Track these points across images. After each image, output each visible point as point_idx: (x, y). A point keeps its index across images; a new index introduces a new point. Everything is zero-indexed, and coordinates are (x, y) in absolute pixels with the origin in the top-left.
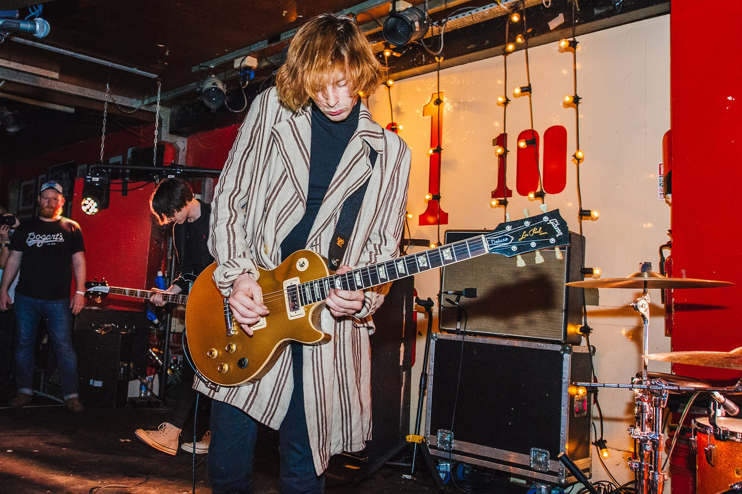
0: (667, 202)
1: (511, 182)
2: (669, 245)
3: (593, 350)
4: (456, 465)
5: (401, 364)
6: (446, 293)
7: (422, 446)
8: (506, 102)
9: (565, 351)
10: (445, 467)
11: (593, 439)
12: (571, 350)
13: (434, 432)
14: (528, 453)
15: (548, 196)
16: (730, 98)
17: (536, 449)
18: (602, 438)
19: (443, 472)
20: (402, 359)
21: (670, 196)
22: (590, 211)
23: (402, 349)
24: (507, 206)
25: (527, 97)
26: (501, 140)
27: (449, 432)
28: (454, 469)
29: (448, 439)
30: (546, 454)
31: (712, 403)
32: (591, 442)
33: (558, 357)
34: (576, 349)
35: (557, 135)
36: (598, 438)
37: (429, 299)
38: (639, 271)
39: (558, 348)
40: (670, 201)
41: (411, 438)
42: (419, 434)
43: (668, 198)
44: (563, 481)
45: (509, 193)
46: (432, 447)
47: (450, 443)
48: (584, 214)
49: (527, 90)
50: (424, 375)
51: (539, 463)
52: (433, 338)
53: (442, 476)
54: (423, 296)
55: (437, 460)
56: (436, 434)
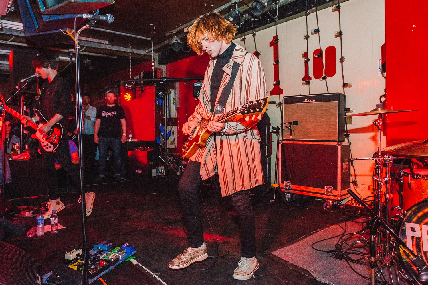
0: (383, 76)
1: (311, 73)
2: (384, 96)
3: (350, 144)
4: (292, 195)
5: (266, 155)
6: (285, 124)
7: (278, 188)
8: (308, 37)
9: (339, 145)
10: (288, 196)
11: (351, 181)
12: (341, 144)
13: (282, 182)
14: (324, 188)
15: (328, 78)
16: (414, 26)
17: (327, 186)
18: (355, 180)
19: (287, 198)
20: (266, 153)
21: (385, 73)
22: (348, 83)
23: (266, 148)
24: (310, 84)
25: (317, 34)
26: (306, 55)
27: (289, 181)
28: (292, 196)
29: (289, 185)
30: (332, 188)
32: (350, 182)
33: (336, 148)
34: (343, 144)
35: (331, 50)
36: (354, 180)
37: (278, 127)
38: (376, 108)
39: (335, 144)
40: (385, 76)
41: (273, 185)
42: (276, 183)
43: (384, 75)
44: (339, 199)
45: (310, 78)
46: (282, 188)
47: (290, 186)
48: (345, 85)
49: (317, 31)
50: (277, 159)
51: (329, 192)
52: (280, 143)
53: (287, 199)
54: (275, 126)
55: (284, 193)
56: (283, 183)
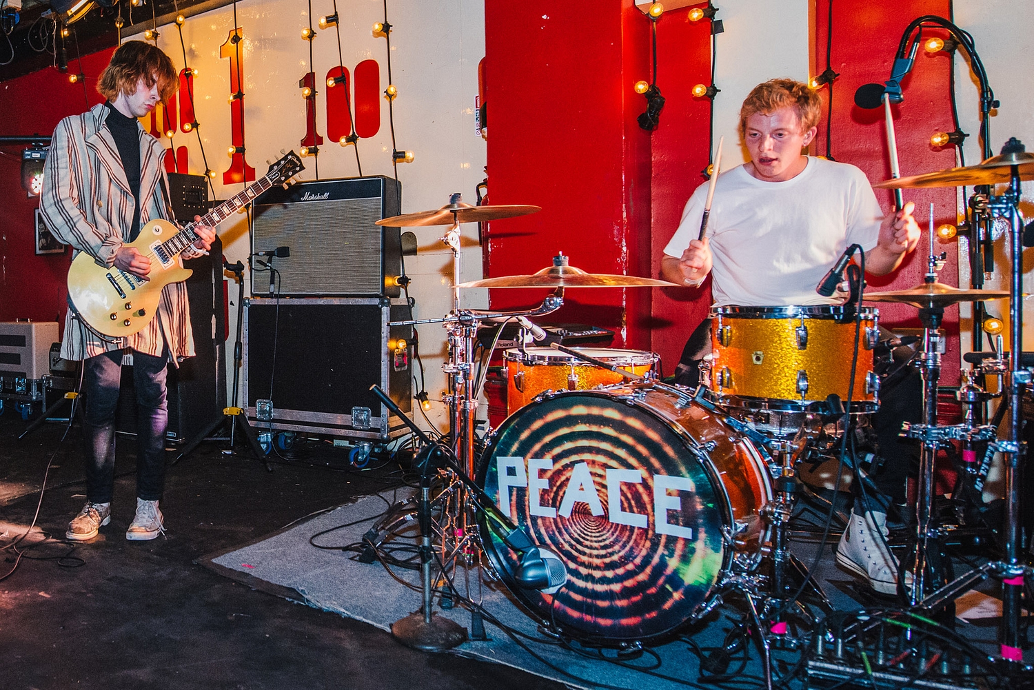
0: (483, 137)
1: (322, 128)
2: (485, 183)
3: (412, 302)
4: (277, 434)
5: (213, 337)
6: (257, 254)
7: (241, 418)
8: (312, 35)
9: (383, 304)
10: (265, 438)
11: (414, 393)
12: (389, 303)
13: (252, 403)
14: (350, 413)
15: (360, 140)
16: (544, 17)
17: (357, 408)
18: (423, 390)
19: (264, 443)
20: (214, 331)
21: (485, 129)
22: (404, 152)
23: (214, 321)
24: (318, 154)
25: (334, 28)
26: (309, 80)
27: (267, 401)
28: (275, 439)
29: (268, 409)
30: (368, 411)
31: (521, 330)
32: (412, 396)
33: (376, 311)
34: (394, 302)
35: (368, 71)
36: (419, 391)
37: (239, 262)
38: (449, 204)
39: (376, 301)
40: (486, 135)
41: (228, 411)
42: (236, 406)
43: (484, 132)
44: (385, 436)
45: (320, 141)
46: (251, 418)
47: (270, 412)
48: (398, 156)
49: (333, 19)
50: (238, 344)
51: (361, 421)
52: (246, 305)
53: (264, 447)
54: (232, 261)
55: (257, 431)
56: (254, 405)
